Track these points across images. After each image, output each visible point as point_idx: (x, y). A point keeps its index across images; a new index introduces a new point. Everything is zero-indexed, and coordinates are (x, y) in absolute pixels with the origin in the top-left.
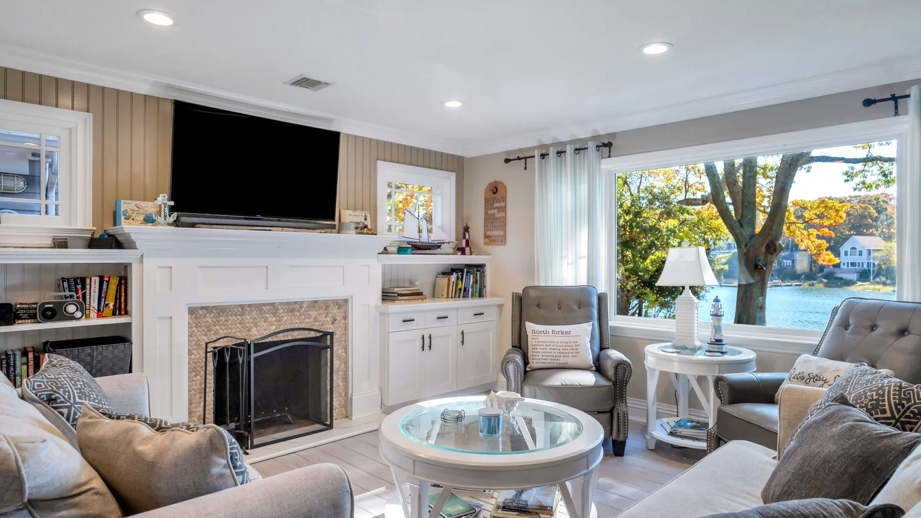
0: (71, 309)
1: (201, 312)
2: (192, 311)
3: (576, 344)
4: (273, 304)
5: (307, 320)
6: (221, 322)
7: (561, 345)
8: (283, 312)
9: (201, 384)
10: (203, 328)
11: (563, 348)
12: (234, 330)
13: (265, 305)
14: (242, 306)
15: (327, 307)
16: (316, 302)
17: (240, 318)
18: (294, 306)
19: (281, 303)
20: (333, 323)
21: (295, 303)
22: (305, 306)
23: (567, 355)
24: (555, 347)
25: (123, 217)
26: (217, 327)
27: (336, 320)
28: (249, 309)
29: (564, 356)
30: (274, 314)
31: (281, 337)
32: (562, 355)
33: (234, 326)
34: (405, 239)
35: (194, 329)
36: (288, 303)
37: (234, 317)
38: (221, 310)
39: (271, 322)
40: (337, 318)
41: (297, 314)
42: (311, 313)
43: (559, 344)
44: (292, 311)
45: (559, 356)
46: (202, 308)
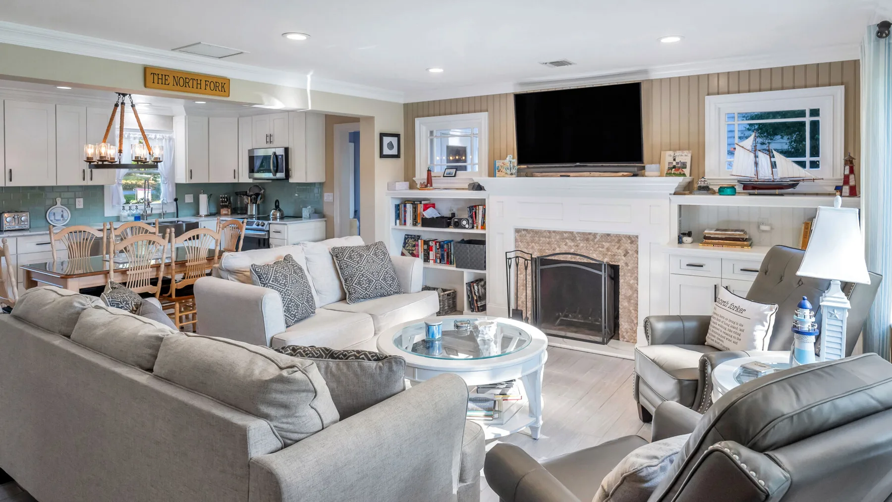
0: (464, 223)
1: (523, 232)
2: (518, 231)
3: (742, 328)
4: (572, 233)
5: (600, 249)
6: (535, 241)
7: (729, 323)
8: (580, 240)
9: (524, 281)
10: (525, 243)
11: (730, 328)
12: (544, 248)
13: (566, 232)
14: (549, 232)
15: (619, 241)
16: (609, 235)
17: (548, 240)
18: (589, 236)
19: (578, 233)
20: (625, 255)
21: (590, 234)
22: (598, 237)
23: (729, 338)
24: (723, 324)
25: (497, 171)
26: (533, 244)
27: (628, 253)
28: (554, 234)
29: (727, 339)
30: (573, 240)
31: (561, 258)
32: (727, 336)
33: (544, 245)
34: (736, 177)
35: (520, 243)
36: (584, 234)
37: (544, 239)
38: (536, 233)
39: (570, 246)
40: (629, 251)
41: (591, 242)
42: (604, 243)
43: (727, 322)
44: (587, 240)
45: (724, 338)
46: (524, 230)
